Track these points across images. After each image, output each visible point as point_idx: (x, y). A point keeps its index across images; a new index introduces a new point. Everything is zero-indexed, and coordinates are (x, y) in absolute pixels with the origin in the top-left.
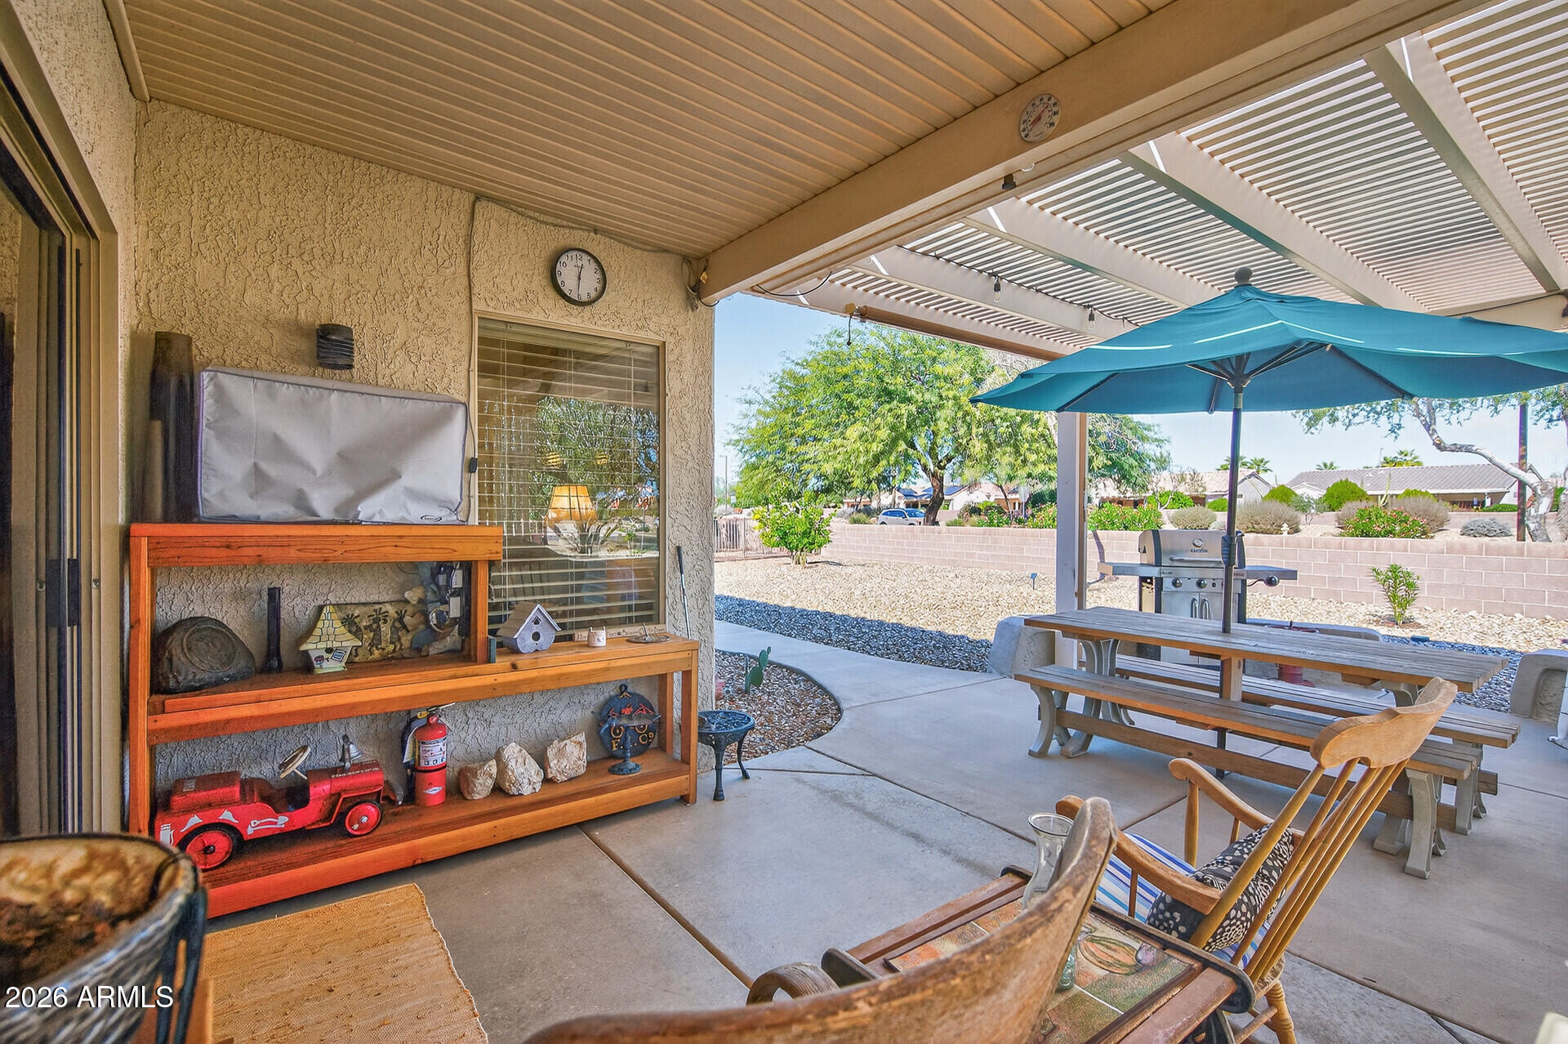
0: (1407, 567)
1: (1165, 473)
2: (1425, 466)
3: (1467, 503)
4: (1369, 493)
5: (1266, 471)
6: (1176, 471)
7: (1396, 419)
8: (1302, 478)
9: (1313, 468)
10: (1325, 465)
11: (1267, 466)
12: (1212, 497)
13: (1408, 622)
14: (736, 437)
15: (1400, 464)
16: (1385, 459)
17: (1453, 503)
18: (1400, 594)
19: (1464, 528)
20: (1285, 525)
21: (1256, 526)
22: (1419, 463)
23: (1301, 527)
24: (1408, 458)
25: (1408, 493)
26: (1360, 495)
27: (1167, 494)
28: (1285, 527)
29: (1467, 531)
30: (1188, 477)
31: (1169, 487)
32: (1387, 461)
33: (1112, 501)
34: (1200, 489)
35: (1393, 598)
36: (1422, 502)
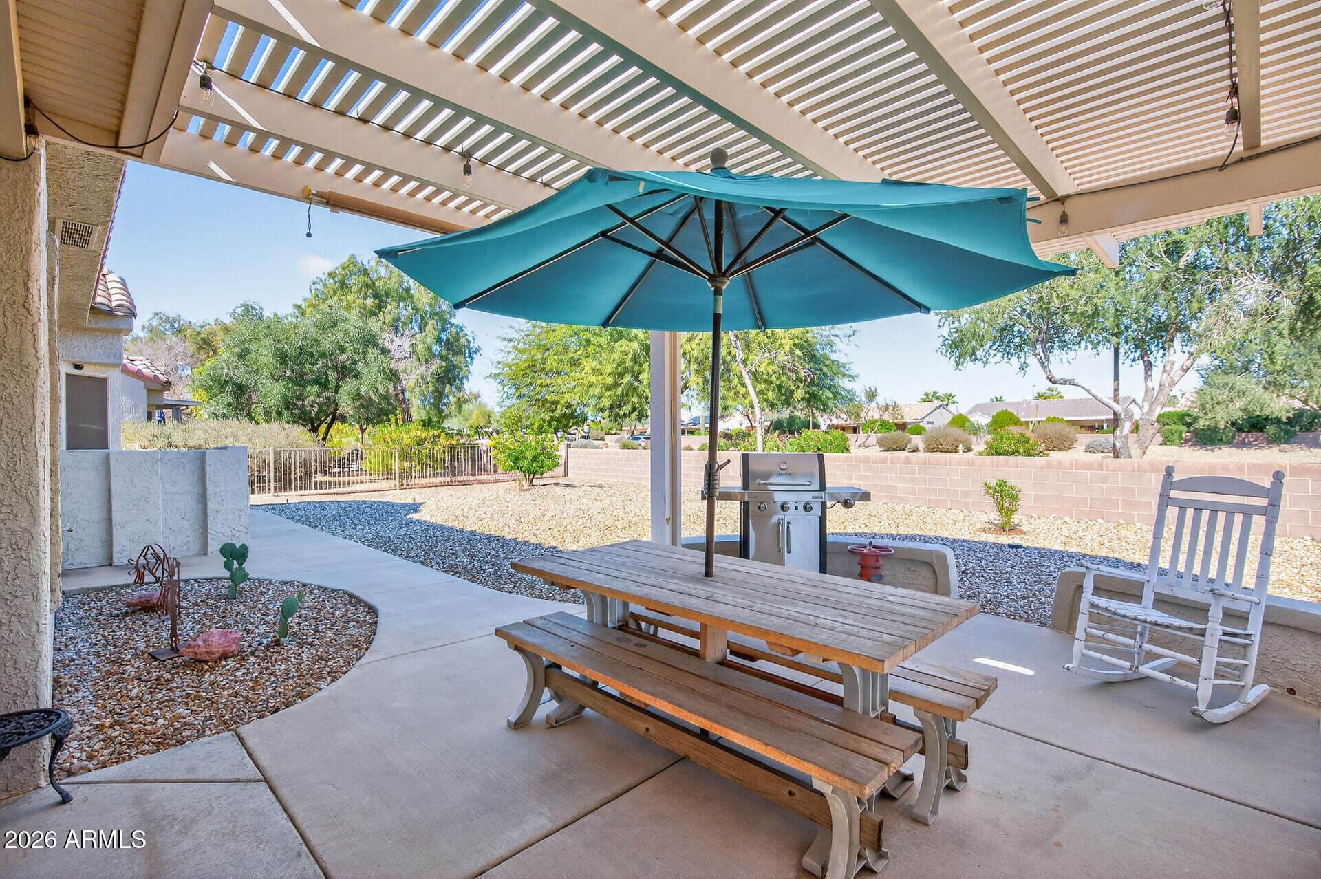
0: (1012, 481)
1: (873, 405)
2: (1065, 398)
3: (1091, 427)
4: (1022, 420)
5: (954, 403)
6: (882, 403)
7: (1022, 360)
8: (977, 409)
9: (988, 401)
10: (996, 398)
11: (955, 399)
12: (911, 423)
13: (1014, 529)
14: (496, 371)
15: (1048, 397)
16: (1038, 394)
17: (1081, 427)
18: (1006, 505)
19: (1087, 446)
20: (961, 446)
21: (940, 447)
22: (1061, 397)
23: (973, 447)
24: (1054, 393)
25: (1049, 420)
26: (1017, 422)
27: (877, 421)
28: (961, 448)
29: (1090, 449)
30: (891, 408)
31: (877, 416)
32: (1040, 396)
33: (837, 427)
34: (900, 417)
35: (1001, 509)
36: (1058, 427)
